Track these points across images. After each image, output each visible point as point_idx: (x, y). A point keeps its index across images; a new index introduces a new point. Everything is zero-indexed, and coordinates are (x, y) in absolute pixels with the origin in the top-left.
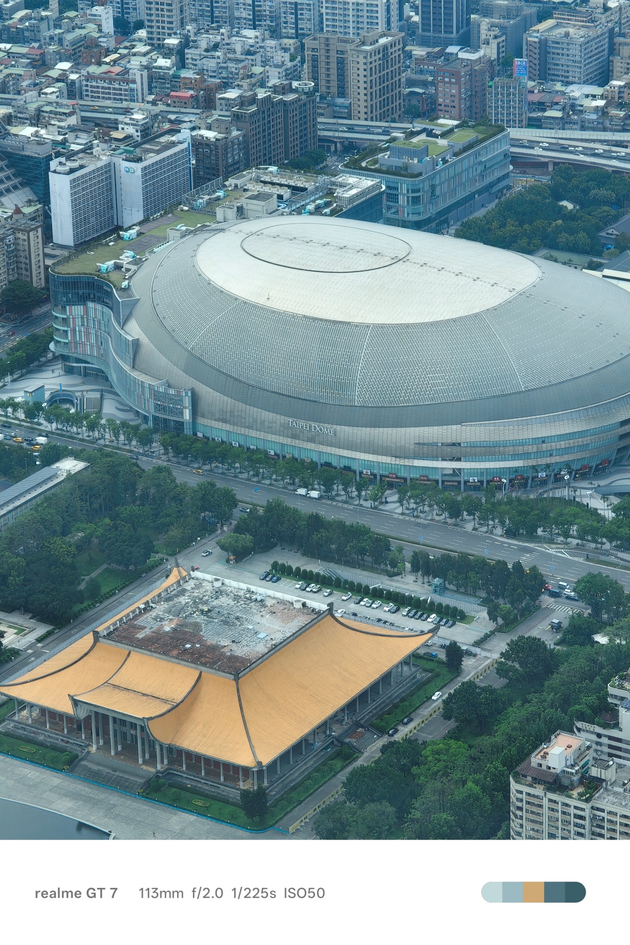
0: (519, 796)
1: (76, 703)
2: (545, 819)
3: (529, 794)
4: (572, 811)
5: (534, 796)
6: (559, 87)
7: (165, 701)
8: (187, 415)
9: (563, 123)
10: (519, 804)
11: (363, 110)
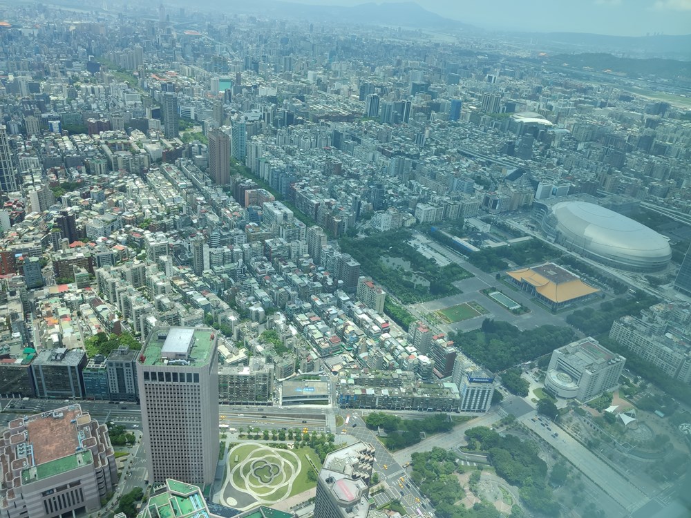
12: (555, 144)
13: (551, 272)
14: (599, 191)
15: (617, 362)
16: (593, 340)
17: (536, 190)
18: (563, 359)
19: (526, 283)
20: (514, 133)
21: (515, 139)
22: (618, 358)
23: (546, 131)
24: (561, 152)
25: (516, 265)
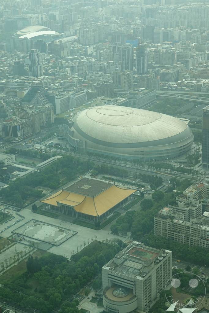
0: (156, 220)
1: (58, 203)
2: (162, 226)
3: (158, 220)
4: (168, 224)
5: (159, 220)
6: (167, 82)
7: (78, 203)
8: (84, 147)
9: (168, 90)
10: (156, 222)
11: (124, 87)
12: (65, 53)
13: (86, 187)
14: (116, 91)
15: (164, 257)
16: (137, 243)
17: (55, 105)
18: (114, 273)
19: (64, 206)
20: (22, 51)
21: (23, 57)
22: (164, 253)
23: (53, 42)
24: (72, 60)
25: (50, 191)
